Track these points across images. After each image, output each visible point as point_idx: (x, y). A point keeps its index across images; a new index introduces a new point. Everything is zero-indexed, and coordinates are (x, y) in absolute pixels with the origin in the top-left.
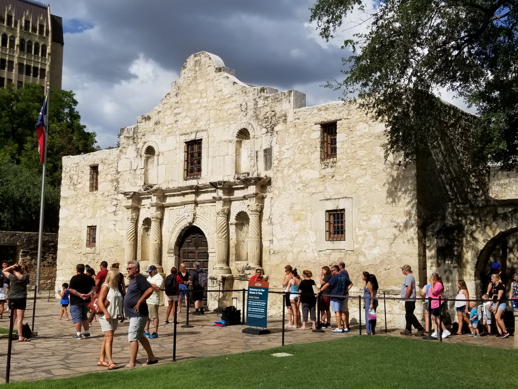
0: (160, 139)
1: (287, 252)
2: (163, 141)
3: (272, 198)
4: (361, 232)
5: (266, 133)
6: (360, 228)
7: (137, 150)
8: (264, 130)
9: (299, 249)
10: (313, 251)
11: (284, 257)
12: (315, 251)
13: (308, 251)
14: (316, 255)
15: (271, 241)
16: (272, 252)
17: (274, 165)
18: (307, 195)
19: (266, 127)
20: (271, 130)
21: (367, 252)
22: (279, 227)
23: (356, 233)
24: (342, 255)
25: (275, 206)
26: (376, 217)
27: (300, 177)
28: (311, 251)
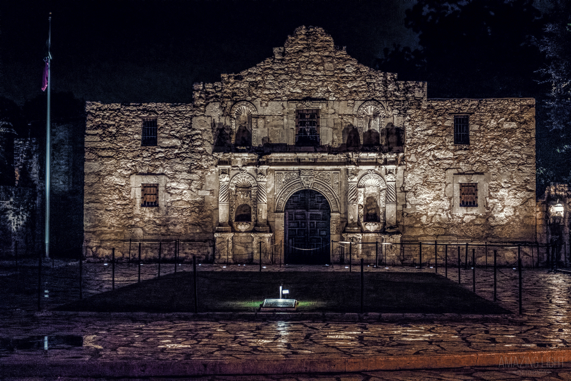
0: (259, 103)
1: (421, 215)
2: (264, 105)
3: (405, 170)
4: (491, 201)
5: (398, 114)
6: (491, 197)
7: (223, 109)
8: (396, 112)
9: (433, 213)
10: (447, 214)
11: (418, 219)
12: (449, 215)
13: (442, 214)
14: (450, 216)
15: (405, 206)
16: (405, 214)
17: (407, 142)
18: (442, 170)
19: (397, 109)
20: (403, 112)
21: (495, 215)
22: (412, 194)
23: (486, 201)
24: (474, 217)
25: (408, 177)
26: (503, 190)
27: (434, 156)
28: (445, 214)
